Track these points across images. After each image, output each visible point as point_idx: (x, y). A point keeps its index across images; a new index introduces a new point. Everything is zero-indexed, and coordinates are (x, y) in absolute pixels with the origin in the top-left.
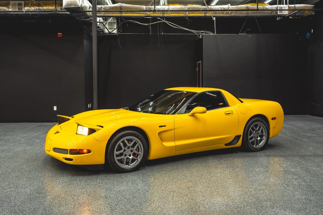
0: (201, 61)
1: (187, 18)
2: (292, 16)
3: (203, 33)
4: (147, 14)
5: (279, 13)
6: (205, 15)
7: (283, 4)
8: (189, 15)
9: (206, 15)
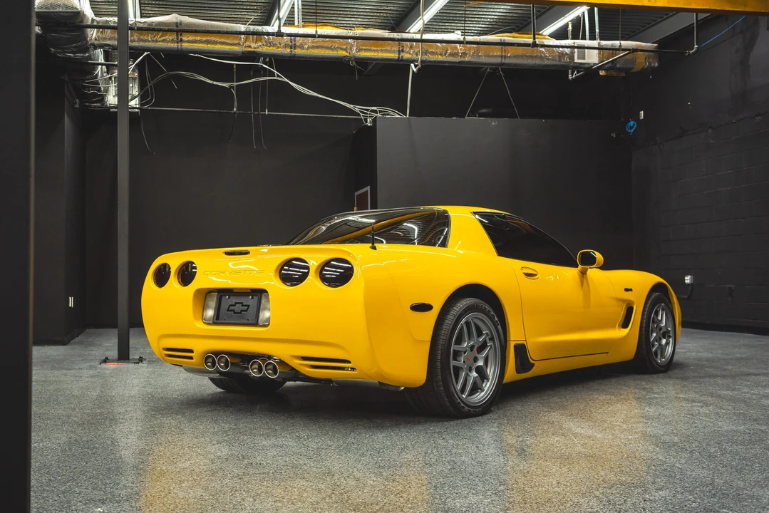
0: (368, 188)
1: (352, 64)
2: (605, 70)
3: (375, 112)
4: (250, 47)
5: (578, 58)
6: (399, 56)
7: (584, 38)
8: (359, 53)
9: (402, 57)
